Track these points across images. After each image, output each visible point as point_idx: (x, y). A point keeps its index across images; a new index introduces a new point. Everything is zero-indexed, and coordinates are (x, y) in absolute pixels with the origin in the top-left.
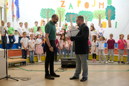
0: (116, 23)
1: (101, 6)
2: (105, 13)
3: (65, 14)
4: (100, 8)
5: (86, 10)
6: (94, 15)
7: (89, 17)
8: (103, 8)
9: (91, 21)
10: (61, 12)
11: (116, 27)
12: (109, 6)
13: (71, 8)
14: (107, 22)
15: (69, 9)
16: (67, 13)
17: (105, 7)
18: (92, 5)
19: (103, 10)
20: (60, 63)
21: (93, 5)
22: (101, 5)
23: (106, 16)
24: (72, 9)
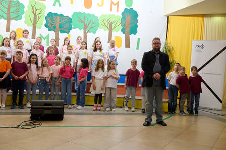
0: (139, 40)
1: (115, 8)
2: (120, 21)
3: (46, 15)
4: (111, 10)
5: (87, 11)
6: (100, 22)
7: (90, 26)
8: (117, 11)
9: (95, 33)
10: (36, 10)
11: (137, 49)
12: (128, 9)
13: (57, 4)
14: (123, 37)
15: (54, 5)
16: (50, 14)
17: (122, 10)
18: (98, 4)
19: (117, 15)
20: (29, 111)
21: (100, 4)
22: (115, 5)
23: (121, 26)
24: (60, 6)
